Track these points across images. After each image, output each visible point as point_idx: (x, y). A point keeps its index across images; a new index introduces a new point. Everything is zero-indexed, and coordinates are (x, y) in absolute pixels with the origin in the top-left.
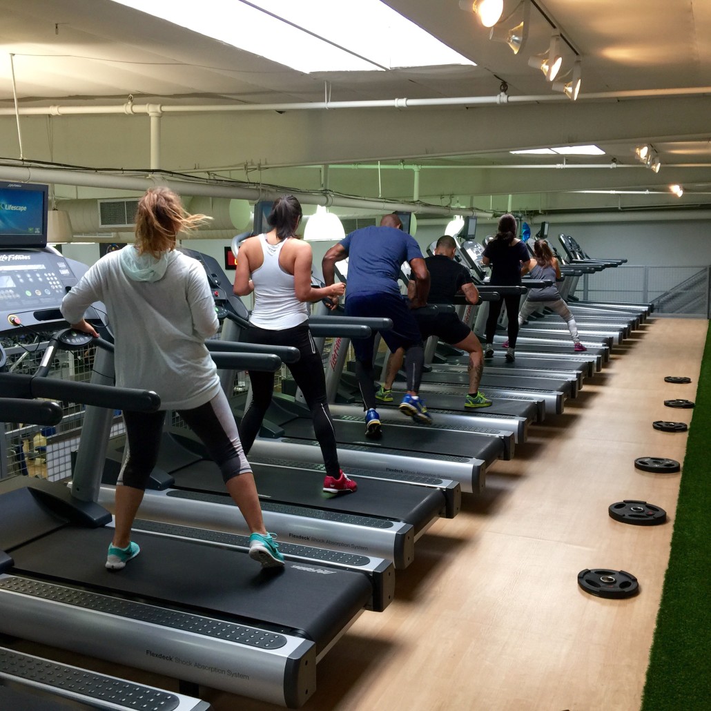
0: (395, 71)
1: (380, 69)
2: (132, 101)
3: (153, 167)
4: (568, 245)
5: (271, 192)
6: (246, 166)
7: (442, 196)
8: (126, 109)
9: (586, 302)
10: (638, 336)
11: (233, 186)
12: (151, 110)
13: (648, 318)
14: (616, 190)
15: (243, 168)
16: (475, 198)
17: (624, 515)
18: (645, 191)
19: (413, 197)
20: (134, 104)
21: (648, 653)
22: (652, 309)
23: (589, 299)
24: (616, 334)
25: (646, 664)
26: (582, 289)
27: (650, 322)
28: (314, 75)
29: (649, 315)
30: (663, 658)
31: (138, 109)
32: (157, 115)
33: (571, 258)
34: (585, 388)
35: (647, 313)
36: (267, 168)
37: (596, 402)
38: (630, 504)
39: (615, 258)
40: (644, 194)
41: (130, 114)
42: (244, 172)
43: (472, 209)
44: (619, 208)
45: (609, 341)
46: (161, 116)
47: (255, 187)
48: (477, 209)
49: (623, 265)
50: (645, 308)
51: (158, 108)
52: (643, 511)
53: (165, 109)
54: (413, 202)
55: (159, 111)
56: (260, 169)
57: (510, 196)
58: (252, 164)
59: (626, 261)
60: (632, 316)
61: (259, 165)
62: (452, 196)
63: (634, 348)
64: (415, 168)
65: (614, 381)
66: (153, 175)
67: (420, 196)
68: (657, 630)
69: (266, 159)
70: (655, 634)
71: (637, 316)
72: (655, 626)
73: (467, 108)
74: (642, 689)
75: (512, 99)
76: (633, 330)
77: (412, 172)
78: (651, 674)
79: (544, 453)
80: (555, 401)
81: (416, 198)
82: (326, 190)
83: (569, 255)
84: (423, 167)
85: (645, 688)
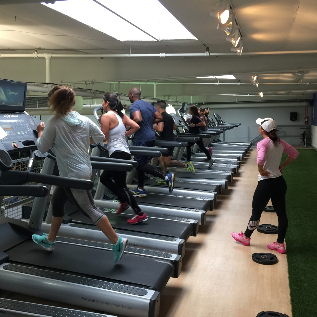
0: (162, 41)
1: (155, 40)
2: (37, 52)
3: (47, 82)
4: (217, 118)
5: (97, 93)
6: (86, 82)
7: (165, 96)
8: (34, 55)
9: (224, 142)
10: (248, 156)
11: (81, 91)
12: (46, 56)
13: (250, 148)
14: (236, 94)
15: (85, 82)
16: (178, 97)
17: (264, 230)
18: (248, 94)
19: (153, 96)
20: (38, 53)
21: (288, 286)
22: (252, 144)
23: (225, 141)
24: (241, 155)
25: (289, 290)
26: (222, 136)
27: (251, 150)
28: (125, 42)
29: (251, 147)
30: (295, 287)
31: (40, 55)
32: (49, 58)
33: (219, 123)
34: (234, 178)
35: (250, 146)
36: (95, 83)
37: (238, 183)
38: (265, 225)
39: (237, 123)
40: (247, 96)
41: (36, 58)
42: (85, 84)
43: (177, 102)
44: (237, 102)
45: (239, 158)
46: (51, 59)
47: (90, 91)
48: (179, 102)
49: (240, 126)
50: (249, 144)
51: (50, 55)
52: (271, 228)
53: (53, 55)
54: (154, 99)
55: (50, 56)
56: (92, 83)
57: (191, 96)
58: (88, 81)
59: (240, 124)
60: (245, 148)
61: (92, 81)
62: (169, 96)
63: (248, 161)
64: (154, 84)
65: (243, 175)
66: (48, 85)
67: (156, 96)
68: (289, 276)
69: (95, 79)
70: (289, 278)
71: (247, 147)
72: (288, 275)
73: (186, 58)
74: (290, 300)
75: (211, 54)
76: (247, 153)
77: (153, 85)
78: (291, 294)
79: (223, 206)
80: (225, 183)
81: (155, 97)
82: (119, 93)
83: (218, 122)
84: (158, 83)
85: (291, 300)
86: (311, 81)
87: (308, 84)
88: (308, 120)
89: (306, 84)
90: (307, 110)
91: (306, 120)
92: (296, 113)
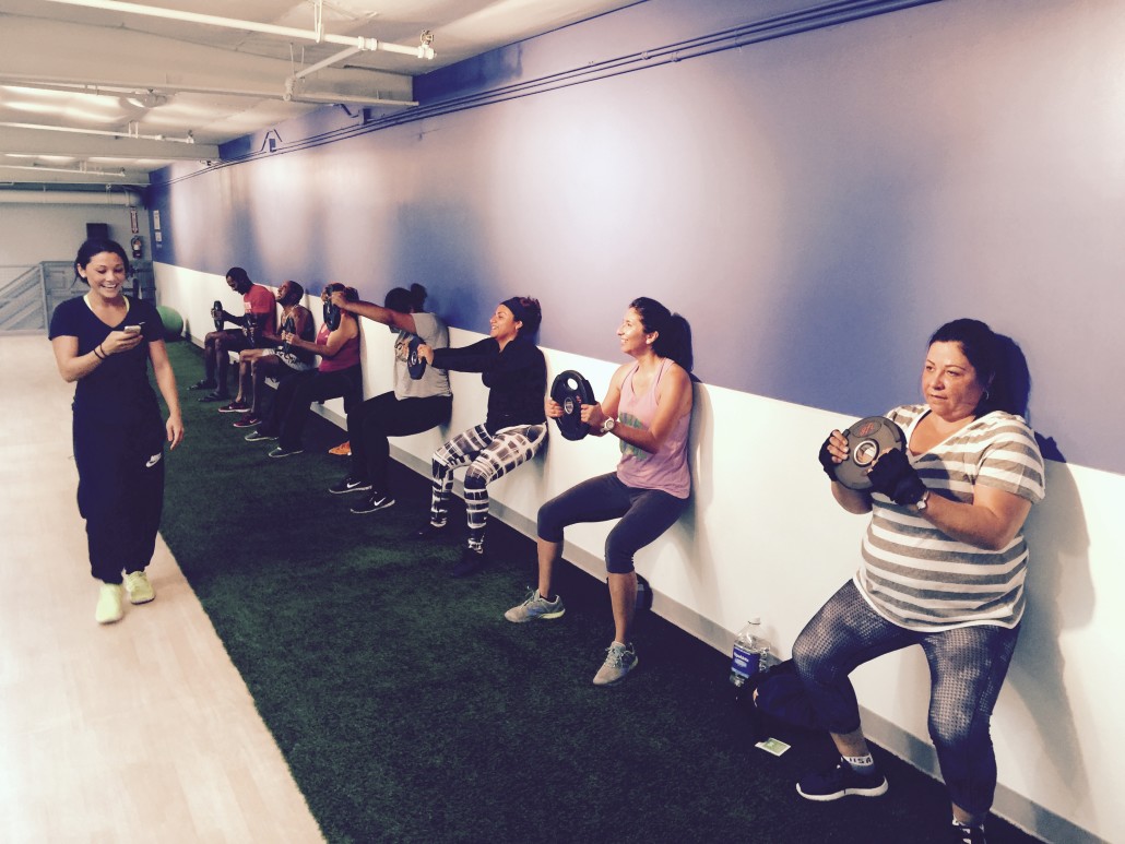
86: (167, 133)
87: (159, 138)
88: (141, 247)
89: (152, 137)
90: (134, 217)
91: (136, 247)
92: (105, 225)
